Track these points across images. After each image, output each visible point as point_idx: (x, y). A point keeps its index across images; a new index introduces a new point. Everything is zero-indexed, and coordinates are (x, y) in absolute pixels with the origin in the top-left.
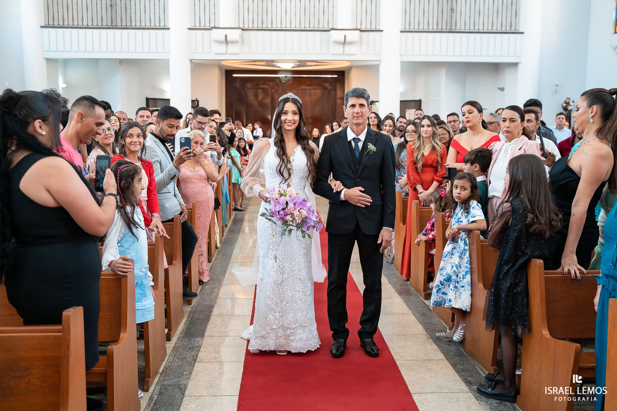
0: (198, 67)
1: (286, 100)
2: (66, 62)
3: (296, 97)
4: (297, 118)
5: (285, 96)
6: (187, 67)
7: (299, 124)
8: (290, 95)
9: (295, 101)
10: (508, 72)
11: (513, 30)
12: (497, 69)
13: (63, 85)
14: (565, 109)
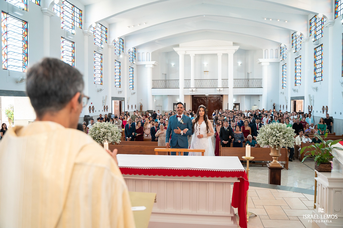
0: (185, 96)
1: (201, 107)
2: (155, 96)
3: (204, 106)
4: (204, 112)
5: (200, 106)
6: (183, 96)
7: (205, 114)
8: (202, 106)
9: (203, 107)
10: (260, 97)
11: (261, 87)
12: (258, 96)
13: (155, 101)
14: (274, 106)
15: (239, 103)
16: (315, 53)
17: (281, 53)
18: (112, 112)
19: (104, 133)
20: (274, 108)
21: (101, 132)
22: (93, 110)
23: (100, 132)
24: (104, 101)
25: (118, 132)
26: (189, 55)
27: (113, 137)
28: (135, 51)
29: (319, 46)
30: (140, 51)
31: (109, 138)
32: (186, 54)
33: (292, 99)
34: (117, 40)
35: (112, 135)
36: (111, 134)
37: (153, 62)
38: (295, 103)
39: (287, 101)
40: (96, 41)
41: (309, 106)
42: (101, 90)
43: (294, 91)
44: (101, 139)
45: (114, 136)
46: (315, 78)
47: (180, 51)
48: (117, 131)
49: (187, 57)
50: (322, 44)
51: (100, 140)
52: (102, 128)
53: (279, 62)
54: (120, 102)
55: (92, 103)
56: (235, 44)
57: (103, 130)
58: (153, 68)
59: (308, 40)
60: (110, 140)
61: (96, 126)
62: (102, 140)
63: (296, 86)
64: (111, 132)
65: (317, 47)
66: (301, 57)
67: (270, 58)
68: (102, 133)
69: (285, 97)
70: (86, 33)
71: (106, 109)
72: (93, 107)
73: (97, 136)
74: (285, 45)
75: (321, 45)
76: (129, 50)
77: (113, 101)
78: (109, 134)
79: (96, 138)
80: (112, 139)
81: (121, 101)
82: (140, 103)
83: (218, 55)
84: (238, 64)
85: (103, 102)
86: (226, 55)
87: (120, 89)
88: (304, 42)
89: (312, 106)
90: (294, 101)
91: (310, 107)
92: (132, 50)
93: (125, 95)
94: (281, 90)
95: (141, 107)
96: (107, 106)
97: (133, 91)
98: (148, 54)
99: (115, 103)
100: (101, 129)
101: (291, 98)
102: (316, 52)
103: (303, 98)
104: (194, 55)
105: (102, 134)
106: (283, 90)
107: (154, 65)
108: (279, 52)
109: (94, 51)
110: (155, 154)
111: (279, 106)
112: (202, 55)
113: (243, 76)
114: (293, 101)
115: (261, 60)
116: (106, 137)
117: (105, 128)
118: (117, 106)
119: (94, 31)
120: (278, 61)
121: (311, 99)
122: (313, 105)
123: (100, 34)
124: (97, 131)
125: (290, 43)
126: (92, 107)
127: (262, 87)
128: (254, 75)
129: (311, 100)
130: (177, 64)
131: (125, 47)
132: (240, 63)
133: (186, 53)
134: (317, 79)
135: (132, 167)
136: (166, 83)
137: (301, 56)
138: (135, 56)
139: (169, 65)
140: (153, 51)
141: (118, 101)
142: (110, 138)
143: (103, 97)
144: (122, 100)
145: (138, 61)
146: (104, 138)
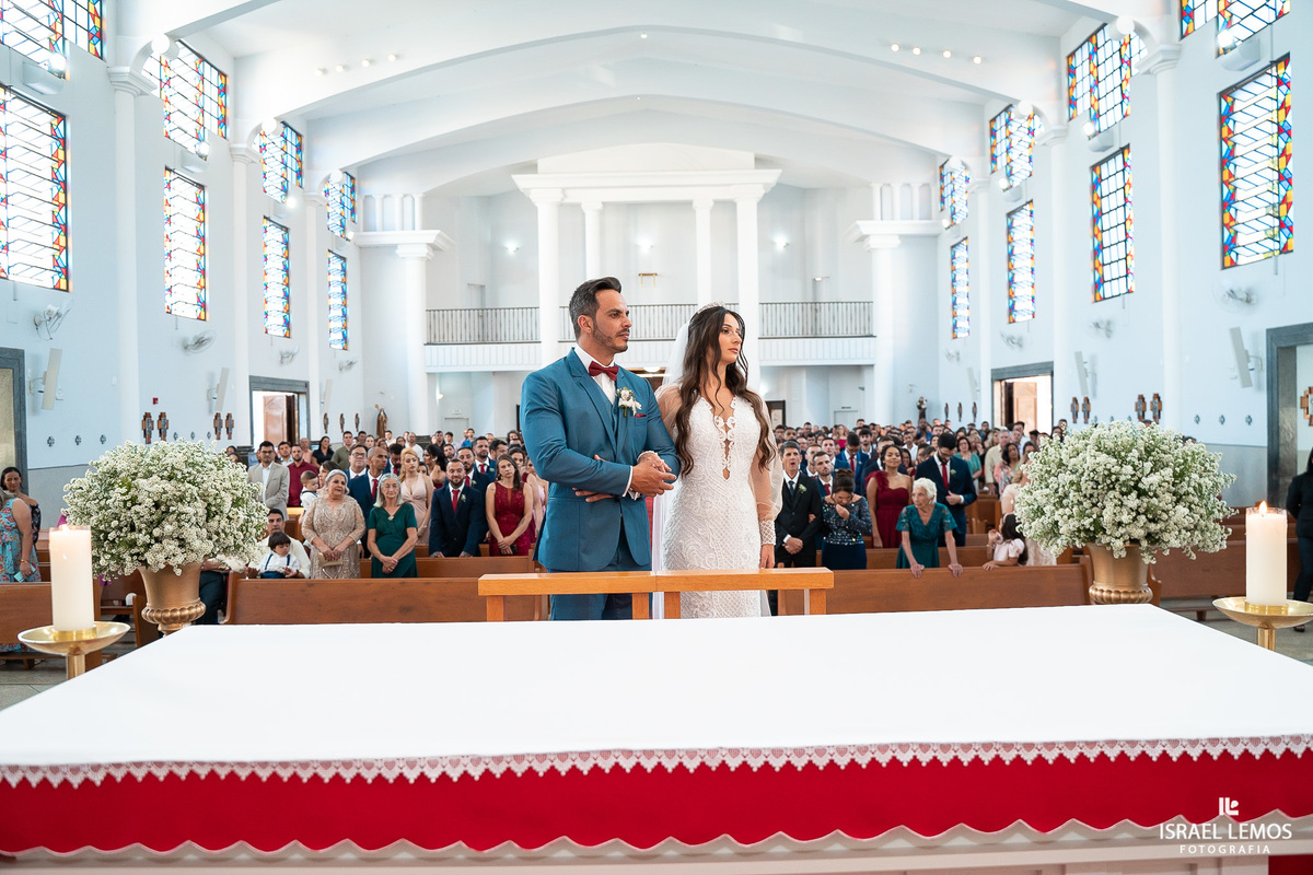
10: (866, 373)
11: (867, 333)
12: (858, 369)
13: (439, 396)
14: (919, 407)
15: (784, 402)
16: (1095, 186)
17: (942, 199)
18: (252, 443)
19: (157, 505)
20: (922, 415)
21: (140, 499)
22: (162, 434)
23: (134, 501)
24: (215, 393)
25: (246, 496)
26: (576, 207)
27: (213, 524)
28: (353, 190)
29: (1113, 156)
30: (373, 187)
31: (190, 533)
32: (567, 201)
33: (998, 376)
34: (271, 126)
35: (209, 516)
36: (202, 512)
37: (431, 236)
38: (1009, 389)
39: (975, 384)
40: (172, 126)
41: (1075, 400)
42: (200, 342)
43: (1010, 340)
44: (142, 538)
45: (223, 523)
46: (1099, 284)
47: (541, 190)
48: (239, 493)
49: (570, 211)
50: (1128, 147)
51: (133, 544)
52: (149, 474)
53: (936, 237)
54: (290, 403)
55: (155, 401)
56: (761, 162)
57: (150, 487)
58: (428, 262)
59: (1062, 135)
60: (197, 544)
61: (112, 463)
62: (148, 546)
63: (1014, 321)
64: (204, 497)
65: (1106, 160)
66: (1035, 207)
67: (902, 219)
68: (149, 502)
69: (970, 370)
70: (126, 79)
71: (224, 430)
72: (162, 416)
73: (115, 523)
74: (963, 164)
75: (1122, 150)
76: (327, 180)
77: (259, 396)
78: (190, 510)
79: (112, 536)
80: (210, 538)
81: (295, 396)
82: (377, 406)
83: (694, 205)
84: (773, 243)
85: (210, 398)
86: (727, 207)
87: (286, 345)
88: (1044, 144)
89: (1087, 400)
90: (1006, 382)
91: (1081, 401)
92: (338, 177)
93: (310, 369)
94: (946, 343)
95: (381, 424)
96: (229, 416)
97: (345, 357)
98: (408, 201)
99: (268, 403)
100: (141, 482)
101: (993, 374)
102: (1100, 180)
103: (1047, 369)
104: (600, 206)
105: (144, 508)
106: (954, 346)
107: (433, 247)
108: (933, 194)
109: (167, 169)
110: (482, 618)
111: (939, 407)
112: (633, 209)
113: (794, 291)
114: (1003, 383)
115: (865, 227)
116: (168, 528)
117: (166, 473)
118: (277, 418)
119: (165, 81)
120: (932, 231)
121: (1086, 371)
122: (1094, 395)
123: (192, 93)
124: (117, 494)
125: (982, 154)
126: (155, 418)
127: (872, 336)
128: (838, 289)
129: (1083, 374)
130: (530, 247)
131: (310, 167)
132: (781, 241)
133: (565, 196)
134: (1107, 290)
135: (285, 765)
136: (485, 325)
137: (1031, 201)
138: (353, 211)
139: (493, 250)
140: (428, 188)
141: (281, 397)
142: (195, 530)
143: (211, 376)
144: (298, 393)
145: (366, 229)
146: (157, 532)
